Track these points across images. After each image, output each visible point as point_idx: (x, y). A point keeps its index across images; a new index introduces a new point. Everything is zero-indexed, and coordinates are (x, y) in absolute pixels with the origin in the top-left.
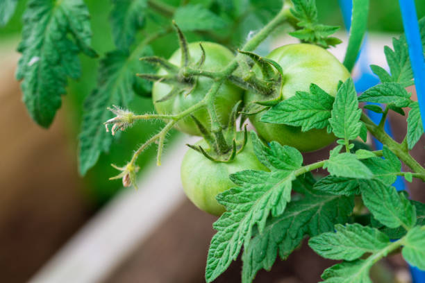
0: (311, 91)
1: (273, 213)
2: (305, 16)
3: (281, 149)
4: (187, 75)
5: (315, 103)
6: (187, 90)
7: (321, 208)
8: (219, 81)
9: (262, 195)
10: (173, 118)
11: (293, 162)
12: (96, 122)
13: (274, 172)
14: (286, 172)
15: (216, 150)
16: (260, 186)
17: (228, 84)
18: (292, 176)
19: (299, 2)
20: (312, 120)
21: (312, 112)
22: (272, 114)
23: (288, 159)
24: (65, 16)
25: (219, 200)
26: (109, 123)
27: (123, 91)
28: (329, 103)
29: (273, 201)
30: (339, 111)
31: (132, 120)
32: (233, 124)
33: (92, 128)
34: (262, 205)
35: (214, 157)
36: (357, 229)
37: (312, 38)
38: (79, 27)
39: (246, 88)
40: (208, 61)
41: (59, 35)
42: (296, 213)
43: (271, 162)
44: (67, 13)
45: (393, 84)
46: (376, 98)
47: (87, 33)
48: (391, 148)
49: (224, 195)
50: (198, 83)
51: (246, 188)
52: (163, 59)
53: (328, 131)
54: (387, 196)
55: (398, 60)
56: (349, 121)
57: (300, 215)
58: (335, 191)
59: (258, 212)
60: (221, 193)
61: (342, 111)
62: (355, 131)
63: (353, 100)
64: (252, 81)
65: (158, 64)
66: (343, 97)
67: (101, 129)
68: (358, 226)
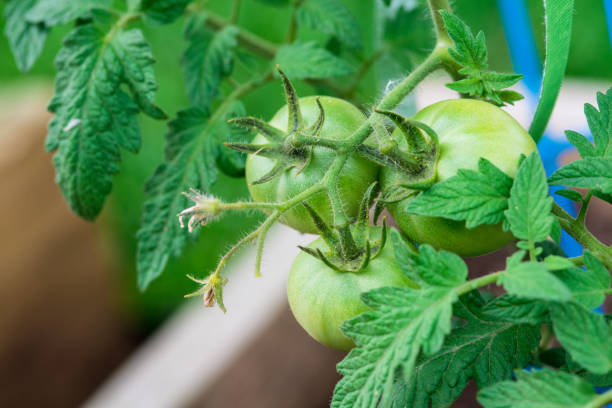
0: (480, 168)
1: (425, 350)
2: (470, 59)
3: (436, 256)
4: (297, 145)
5: (485, 186)
6: (298, 165)
7: (492, 341)
8: (344, 153)
9: (408, 323)
10: (279, 208)
11: (452, 274)
12: (163, 213)
13: (425, 290)
14: (442, 289)
15: (339, 254)
16: (405, 310)
17: (358, 158)
18: (452, 296)
19: (462, 39)
20: (480, 212)
21: (481, 200)
22: (424, 202)
23: (445, 271)
24: (117, 58)
25: (345, 331)
26: (185, 214)
27: (202, 167)
28: (506, 186)
29: (424, 333)
30: (520, 200)
31: (218, 211)
32: (364, 217)
33: (156, 221)
34: (408, 339)
35: (338, 264)
36: (547, 376)
37: (480, 92)
38: (138, 75)
39: (384, 163)
40: (327, 124)
41: (109, 86)
42: (456, 348)
43: (421, 275)
44: (121, 54)
45: (599, 160)
46: (573, 180)
47: (150, 84)
48: (595, 254)
49: (353, 323)
50: (313, 156)
51: (384, 313)
52: (261, 121)
53: (505, 228)
54: (591, 327)
55: (605, 124)
56: (535, 213)
57: (461, 351)
58: (514, 317)
59: (402, 348)
60: (349, 320)
61: (524, 200)
62: (543, 229)
63: (539, 183)
64: (393, 155)
65: (255, 127)
66: (525, 179)
67: (170, 223)
68: (548, 373)
